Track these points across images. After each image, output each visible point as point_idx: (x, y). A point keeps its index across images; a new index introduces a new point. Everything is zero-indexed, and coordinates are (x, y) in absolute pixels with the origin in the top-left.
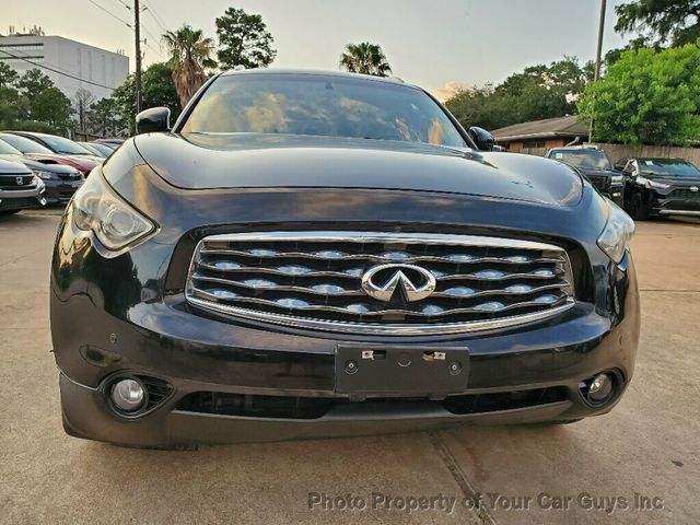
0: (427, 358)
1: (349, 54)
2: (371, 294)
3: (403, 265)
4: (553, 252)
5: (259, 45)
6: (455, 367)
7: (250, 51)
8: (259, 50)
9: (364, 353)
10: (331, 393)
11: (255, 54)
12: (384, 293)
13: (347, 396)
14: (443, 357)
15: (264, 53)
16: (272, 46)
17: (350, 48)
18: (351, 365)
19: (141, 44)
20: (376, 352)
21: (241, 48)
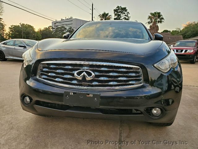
0: (88, 96)
1: (150, 15)
2: (77, 78)
3: (86, 70)
4: (137, 68)
5: (125, 15)
6: (96, 99)
7: (123, 17)
8: (125, 17)
9: (70, 93)
10: (63, 103)
11: (124, 18)
12: (80, 78)
13: (68, 104)
14: (92, 96)
15: (127, 18)
16: (129, 15)
17: (151, 14)
18: (68, 96)
19: (93, 18)
20: (74, 93)
21: (120, 17)
